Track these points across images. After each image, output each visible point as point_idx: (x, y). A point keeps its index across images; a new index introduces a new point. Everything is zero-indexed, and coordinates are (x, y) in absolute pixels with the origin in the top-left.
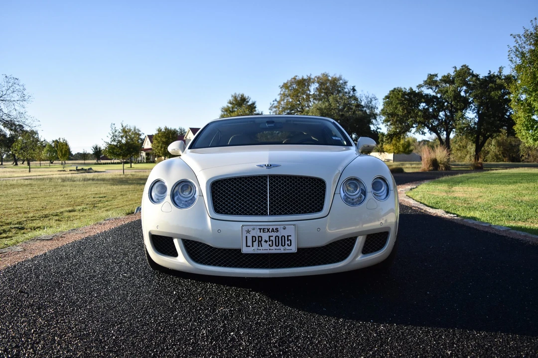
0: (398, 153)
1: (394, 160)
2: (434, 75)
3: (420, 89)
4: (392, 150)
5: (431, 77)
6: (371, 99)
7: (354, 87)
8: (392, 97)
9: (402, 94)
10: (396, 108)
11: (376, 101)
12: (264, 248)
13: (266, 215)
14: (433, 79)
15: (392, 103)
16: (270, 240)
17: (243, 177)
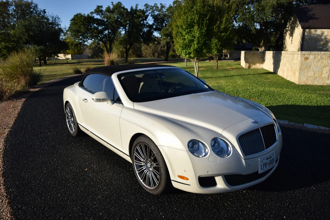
0: (74, 54)
1: (72, 58)
2: (100, 6)
3: (92, 15)
4: (71, 53)
5: (99, 7)
6: (55, 18)
7: (44, 10)
8: (77, 20)
9: (83, 18)
10: (80, 27)
11: (59, 20)
12: (267, 168)
13: (264, 150)
14: (100, 9)
15: (77, 24)
16: (269, 163)
17: (250, 132)
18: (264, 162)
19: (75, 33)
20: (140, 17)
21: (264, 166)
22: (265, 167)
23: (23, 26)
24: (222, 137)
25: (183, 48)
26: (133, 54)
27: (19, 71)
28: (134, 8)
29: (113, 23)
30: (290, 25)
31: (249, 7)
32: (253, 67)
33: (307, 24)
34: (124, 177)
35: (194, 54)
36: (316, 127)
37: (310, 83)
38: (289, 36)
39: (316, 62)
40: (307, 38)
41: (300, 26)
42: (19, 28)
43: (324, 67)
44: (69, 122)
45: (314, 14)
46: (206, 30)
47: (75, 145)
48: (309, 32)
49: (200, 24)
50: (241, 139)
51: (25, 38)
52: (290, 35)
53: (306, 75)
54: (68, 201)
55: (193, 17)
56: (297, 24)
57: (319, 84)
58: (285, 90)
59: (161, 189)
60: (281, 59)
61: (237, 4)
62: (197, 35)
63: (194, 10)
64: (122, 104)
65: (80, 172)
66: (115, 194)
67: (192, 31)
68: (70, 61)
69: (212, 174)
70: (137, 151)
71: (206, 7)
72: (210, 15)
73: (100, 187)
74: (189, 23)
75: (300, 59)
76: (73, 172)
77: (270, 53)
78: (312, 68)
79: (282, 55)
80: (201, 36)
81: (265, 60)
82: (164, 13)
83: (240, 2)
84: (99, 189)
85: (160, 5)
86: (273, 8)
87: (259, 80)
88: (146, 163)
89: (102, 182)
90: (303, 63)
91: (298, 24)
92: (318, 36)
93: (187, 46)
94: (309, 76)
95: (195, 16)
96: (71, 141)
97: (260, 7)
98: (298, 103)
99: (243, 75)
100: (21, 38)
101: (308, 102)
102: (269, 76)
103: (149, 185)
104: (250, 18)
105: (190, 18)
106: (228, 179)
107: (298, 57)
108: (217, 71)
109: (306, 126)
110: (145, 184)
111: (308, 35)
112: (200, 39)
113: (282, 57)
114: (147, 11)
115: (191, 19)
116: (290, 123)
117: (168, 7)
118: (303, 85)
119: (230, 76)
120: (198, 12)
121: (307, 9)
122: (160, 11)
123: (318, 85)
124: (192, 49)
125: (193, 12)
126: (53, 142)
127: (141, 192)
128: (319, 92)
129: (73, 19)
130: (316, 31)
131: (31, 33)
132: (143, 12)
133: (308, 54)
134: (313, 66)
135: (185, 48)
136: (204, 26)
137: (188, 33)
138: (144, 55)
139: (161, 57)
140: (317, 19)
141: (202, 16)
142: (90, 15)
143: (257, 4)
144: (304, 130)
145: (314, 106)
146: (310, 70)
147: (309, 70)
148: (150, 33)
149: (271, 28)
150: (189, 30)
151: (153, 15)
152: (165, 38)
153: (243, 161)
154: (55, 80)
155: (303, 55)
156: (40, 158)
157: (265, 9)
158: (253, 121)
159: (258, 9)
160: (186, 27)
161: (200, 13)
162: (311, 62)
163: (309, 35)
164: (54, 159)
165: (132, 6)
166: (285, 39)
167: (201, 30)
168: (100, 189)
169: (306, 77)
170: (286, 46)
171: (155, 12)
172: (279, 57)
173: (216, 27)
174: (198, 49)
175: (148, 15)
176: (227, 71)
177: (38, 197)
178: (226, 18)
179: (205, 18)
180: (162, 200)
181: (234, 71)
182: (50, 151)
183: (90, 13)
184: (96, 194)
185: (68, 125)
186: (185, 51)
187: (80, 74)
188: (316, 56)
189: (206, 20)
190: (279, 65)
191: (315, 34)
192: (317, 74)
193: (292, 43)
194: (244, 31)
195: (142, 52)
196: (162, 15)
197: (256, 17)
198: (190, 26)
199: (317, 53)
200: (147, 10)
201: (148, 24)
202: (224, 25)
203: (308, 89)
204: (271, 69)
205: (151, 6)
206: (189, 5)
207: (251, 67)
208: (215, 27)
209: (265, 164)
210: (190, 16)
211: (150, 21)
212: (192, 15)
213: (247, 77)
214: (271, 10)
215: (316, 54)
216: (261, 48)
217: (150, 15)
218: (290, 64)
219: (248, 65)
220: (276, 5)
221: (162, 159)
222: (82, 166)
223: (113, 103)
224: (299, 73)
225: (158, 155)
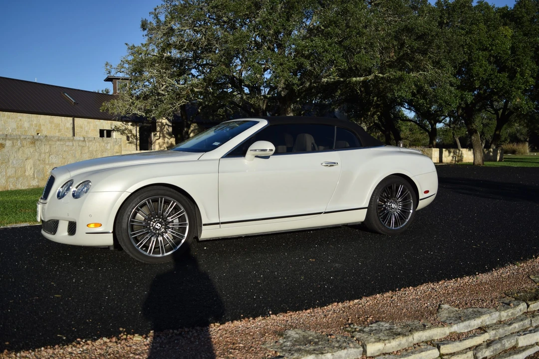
37: (11, 187)
43: (26, 160)
53: (5, 174)
78: (11, 161)
94: (8, 175)
133: (2, 139)
134: (12, 158)
146: (9, 166)
162: (8, 151)
169: (4, 178)
188: (14, 141)
192: (20, 171)
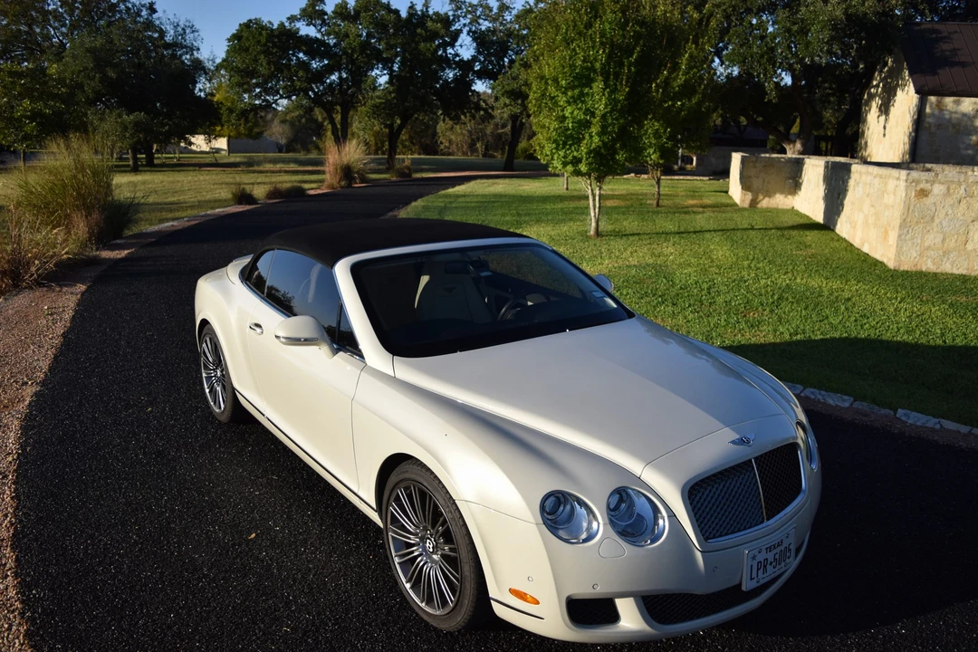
0: (236, 138)
1: (231, 149)
3: (293, 24)
4: (226, 133)
5: (314, 2)
6: (183, 29)
7: (152, 4)
8: (247, 39)
9: (267, 34)
10: (256, 60)
11: (196, 34)
12: (768, 574)
13: (762, 522)
14: (317, 8)
15: (247, 50)
16: (775, 559)
17: (726, 470)
18: (760, 558)
19: (242, 77)
20: (435, 35)
21: (758, 569)
22: (761, 572)
23: (88, 50)
24: (640, 487)
25: (558, 145)
26: (412, 143)
27: (72, 195)
28: (419, 7)
29: (354, 50)
30: (881, 80)
31: (762, 22)
32: (765, 203)
33: (931, 81)
34: (360, 568)
35: (590, 164)
36: (931, 422)
37: (928, 265)
38: (878, 114)
39: (952, 206)
40: (929, 123)
41: (912, 84)
42: (74, 57)
43: (973, 221)
44: (209, 378)
45: (955, 49)
46: (628, 93)
47: (223, 453)
48: (937, 105)
49: (612, 77)
50: (696, 493)
51: (91, 86)
52: (880, 110)
53: (919, 241)
54: (197, 637)
55: (591, 53)
56: (903, 79)
57: (956, 271)
58: (852, 287)
59: (460, 619)
60: (847, 186)
61: (725, 10)
62: (602, 107)
63: (595, 33)
64: (361, 356)
65: (234, 545)
66: (330, 621)
67: (587, 94)
68: (225, 157)
69: (608, 593)
70: (398, 500)
71: (631, 24)
72: (642, 50)
73: (289, 595)
74: (577, 71)
75: (904, 195)
76: (214, 542)
77: (817, 166)
78: (937, 221)
79: (852, 175)
80: (611, 112)
81: (801, 184)
82: (509, 26)
83: (734, 7)
84: (286, 603)
85: (498, 4)
86: (834, 28)
87: (779, 248)
88: (423, 539)
89: (294, 580)
90: (912, 208)
91: (907, 78)
92: (965, 119)
93: (569, 138)
94: (926, 244)
95: (597, 52)
96: (213, 436)
97: (795, 24)
98: (888, 334)
99: (734, 229)
100: (81, 86)
101: (918, 332)
102: (811, 236)
103: (429, 601)
104: (762, 56)
105: (581, 56)
106: (652, 605)
107: (897, 186)
108: (658, 213)
109: (903, 418)
110: (418, 596)
111: (932, 115)
112: (610, 121)
113: (851, 183)
114: (457, 18)
115: (584, 61)
116: (857, 405)
117: (521, 8)
118: (907, 272)
119: (695, 232)
120: (607, 38)
121: (934, 36)
122: (494, 20)
123: (952, 274)
124: (584, 149)
125: (591, 39)
126: (162, 439)
127: (406, 617)
128: (954, 298)
129: (236, 37)
130: (957, 103)
131: (112, 74)
132: (446, 21)
133: (927, 181)
134: (942, 215)
135: (565, 144)
136: (622, 79)
137: (575, 102)
138: (442, 147)
139: (493, 156)
140: (963, 65)
141: (617, 52)
142: (287, 24)
143: (787, 14)
144: (896, 432)
145: (936, 347)
146: (933, 229)
147: (928, 228)
148: (463, 84)
149: (826, 85)
150: (577, 91)
151: (474, 32)
152: (507, 101)
153: (699, 555)
154: (175, 223)
155: (913, 181)
156: (120, 491)
157: (810, 30)
158: (736, 436)
159: (789, 30)
160: (569, 83)
161: (612, 42)
162: (935, 203)
163: (936, 112)
164: (162, 497)
165: (411, 2)
166: (865, 121)
167: (612, 92)
168: (288, 604)
169: (918, 248)
170: (866, 143)
171: (481, 21)
172: (843, 182)
173: (657, 86)
174: (602, 150)
175: (459, 32)
176: (686, 213)
177: (111, 621)
178: (691, 56)
179: (628, 58)
180: (462, 647)
181: (708, 213)
182: (150, 467)
183: (288, 19)
184: (278, 619)
185: (206, 387)
186: (562, 153)
187: (250, 204)
188: (953, 186)
189: (630, 65)
190: (842, 205)
191: (956, 113)
192: (953, 241)
193: (884, 135)
194: (743, 93)
195: (439, 137)
196: (501, 31)
197: (782, 52)
198: (583, 80)
199: (956, 180)
200: (459, 16)
201: (457, 59)
202: (683, 75)
203: (922, 288)
204: (817, 214)
205: (470, 4)
206: (580, 17)
207: (758, 203)
208: (654, 85)
209: (763, 565)
210: (583, 49)
211: (465, 48)
212: (588, 47)
213: (745, 237)
214: (826, 35)
215: (952, 181)
216: (791, 146)
217: (465, 31)
218: (872, 206)
219: (749, 196)
220: (841, 20)
221: (466, 537)
222: (239, 523)
223: (335, 352)
224: (900, 236)
225: (457, 525)
